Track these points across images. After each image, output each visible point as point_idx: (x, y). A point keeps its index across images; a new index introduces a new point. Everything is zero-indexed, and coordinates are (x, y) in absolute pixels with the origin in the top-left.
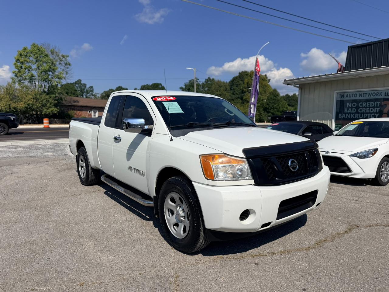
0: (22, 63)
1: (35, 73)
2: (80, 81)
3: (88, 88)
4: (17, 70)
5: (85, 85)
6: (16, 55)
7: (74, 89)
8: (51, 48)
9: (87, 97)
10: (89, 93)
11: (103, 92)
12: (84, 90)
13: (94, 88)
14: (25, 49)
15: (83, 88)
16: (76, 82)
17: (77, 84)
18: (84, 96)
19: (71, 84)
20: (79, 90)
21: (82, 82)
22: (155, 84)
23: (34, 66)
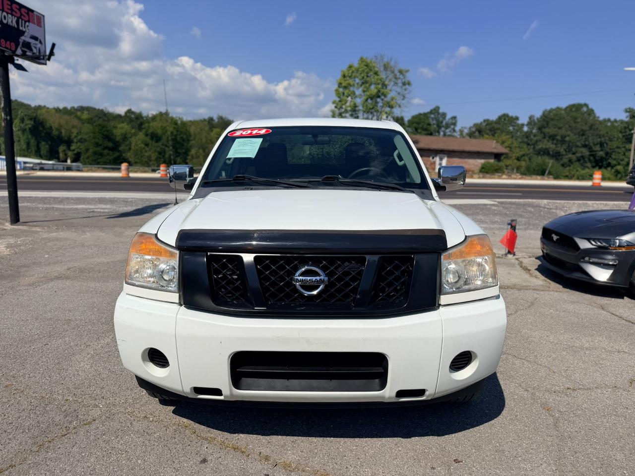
0: (345, 87)
1: (358, 101)
2: (437, 109)
3: (449, 119)
4: (338, 99)
5: (444, 115)
6: (339, 76)
7: (426, 122)
8: (386, 60)
9: (445, 135)
10: (450, 127)
11: (472, 125)
12: (442, 122)
13: (458, 118)
14: (350, 67)
15: (441, 119)
16: (431, 111)
17: (433, 114)
18: (442, 133)
19: (425, 114)
20: (434, 124)
21: (441, 111)
22: (573, 105)
23: (359, 92)
